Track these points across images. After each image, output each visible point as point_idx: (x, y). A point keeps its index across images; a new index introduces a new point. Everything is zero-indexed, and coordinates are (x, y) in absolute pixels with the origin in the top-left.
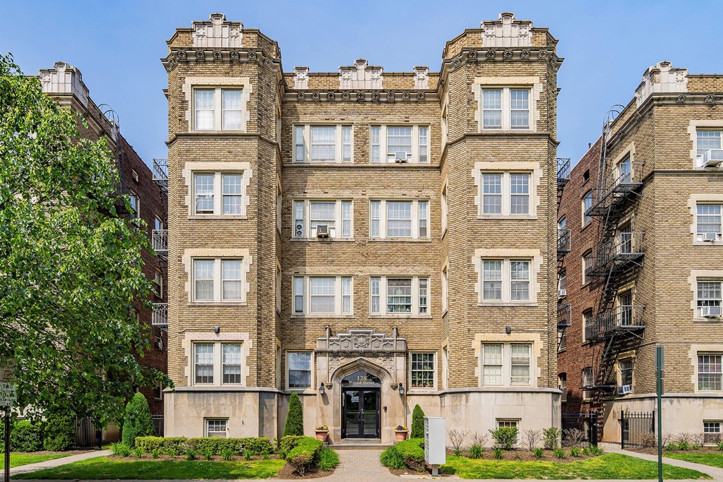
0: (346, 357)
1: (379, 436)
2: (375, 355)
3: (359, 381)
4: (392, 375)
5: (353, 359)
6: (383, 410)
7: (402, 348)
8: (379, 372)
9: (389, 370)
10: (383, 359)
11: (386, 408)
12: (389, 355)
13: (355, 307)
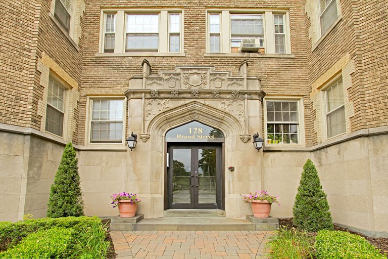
0: (172, 99)
1: (220, 204)
2: (218, 95)
3: (192, 135)
4: (243, 123)
5: (182, 103)
6: (227, 171)
7: (256, 87)
8: (221, 121)
9: (237, 117)
10: (227, 102)
11: (232, 169)
12: (239, 95)
13: (185, 44)
